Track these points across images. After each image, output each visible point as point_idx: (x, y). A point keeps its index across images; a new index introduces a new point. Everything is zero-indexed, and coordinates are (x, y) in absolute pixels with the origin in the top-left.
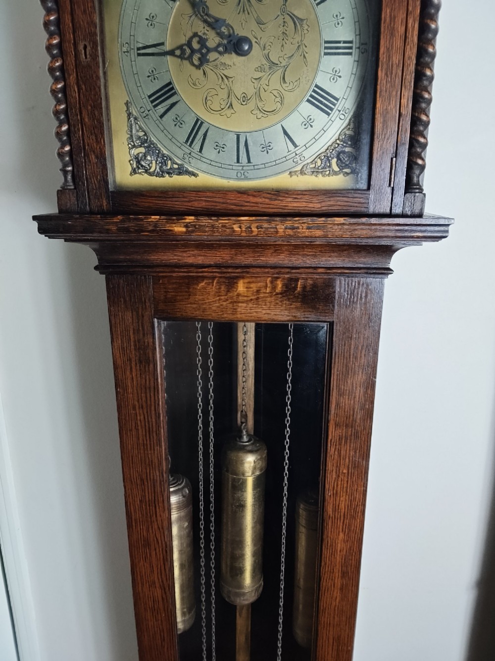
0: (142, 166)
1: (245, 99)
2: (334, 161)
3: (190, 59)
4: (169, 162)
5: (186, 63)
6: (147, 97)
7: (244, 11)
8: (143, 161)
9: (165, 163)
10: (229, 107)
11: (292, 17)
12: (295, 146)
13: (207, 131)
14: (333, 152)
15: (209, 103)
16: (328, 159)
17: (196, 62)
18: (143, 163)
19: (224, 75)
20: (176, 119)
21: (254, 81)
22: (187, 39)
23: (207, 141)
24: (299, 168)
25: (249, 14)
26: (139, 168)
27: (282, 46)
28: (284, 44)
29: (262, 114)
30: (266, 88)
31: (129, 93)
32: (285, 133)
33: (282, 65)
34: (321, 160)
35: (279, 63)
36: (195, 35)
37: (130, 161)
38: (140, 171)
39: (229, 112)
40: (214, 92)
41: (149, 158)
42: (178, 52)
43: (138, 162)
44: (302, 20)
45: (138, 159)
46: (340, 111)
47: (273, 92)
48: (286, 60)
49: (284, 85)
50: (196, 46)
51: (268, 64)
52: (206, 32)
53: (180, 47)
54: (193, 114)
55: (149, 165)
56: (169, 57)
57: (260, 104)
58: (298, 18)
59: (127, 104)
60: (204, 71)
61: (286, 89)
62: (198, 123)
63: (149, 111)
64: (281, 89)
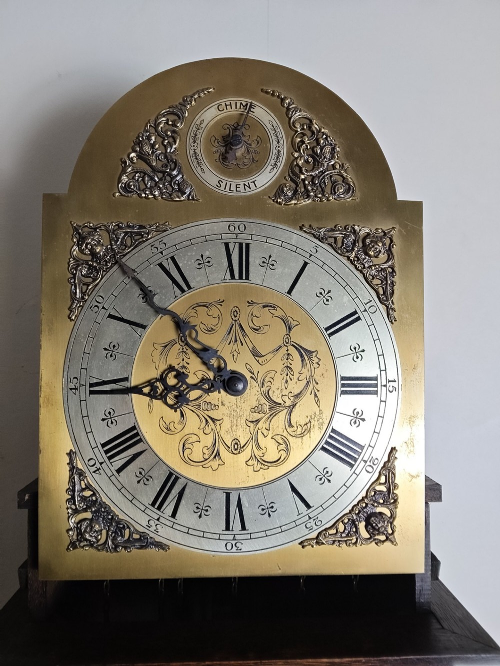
0: (86, 540)
1: (237, 448)
2: (362, 525)
3: (163, 397)
4: (127, 531)
5: (157, 403)
6: (100, 446)
7: (236, 341)
8: (88, 533)
9: (121, 533)
10: (215, 457)
11: (299, 348)
12: (308, 506)
13: (183, 489)
14: (361, 515)
15: (187, 452)
16: (354, 523)
17: (170, 401)
18: (87, 536)
19: (209, 417)
20: (140, 473)
21: (249, 424)
22: (159, 373)
23: (183, 502)
24: (314, 535)
25: (242, 344)
26: (81, 542)
27: (287, 381)
28: (289, 379)
29: (260, 466)
30: (265, 432)
31: (75, 441)
32: (294, 489)
33: (287, 404)
34: (344, 524)
35: (282, 403)
36: (171, 368)
37: (68, 531)
38: (82, 544)
39: (215, 463)
40: (195, 438)
41: (97, 527)
42: (146, 390)
43: (80, 534)
44: (311, 352)
45: (81, 530)
46: (366, 462)
47: (276, 437)
48: (292, 398)
49: (290, 430)
50: (171, 381)
51: (268, 404)
52: (185, 364)
53: (150, 383)
54: (165, 467)
55: (96, 538)
56: (134, 396)
57: (257, 453)
58: (305, 350)
59: (70, 454)
60: (182, 413)
61: (293, 434)
62: (172, 478)
63: (101, 464)
64: (285, 434)
